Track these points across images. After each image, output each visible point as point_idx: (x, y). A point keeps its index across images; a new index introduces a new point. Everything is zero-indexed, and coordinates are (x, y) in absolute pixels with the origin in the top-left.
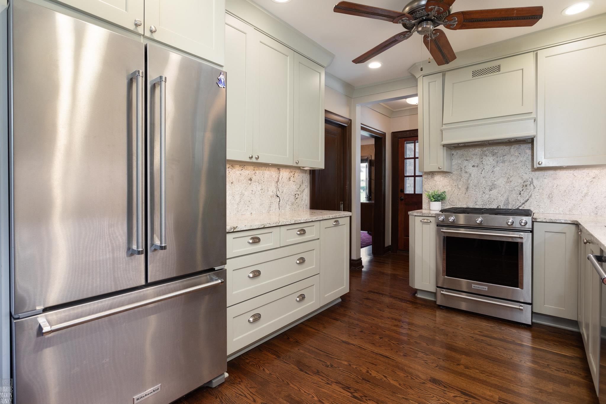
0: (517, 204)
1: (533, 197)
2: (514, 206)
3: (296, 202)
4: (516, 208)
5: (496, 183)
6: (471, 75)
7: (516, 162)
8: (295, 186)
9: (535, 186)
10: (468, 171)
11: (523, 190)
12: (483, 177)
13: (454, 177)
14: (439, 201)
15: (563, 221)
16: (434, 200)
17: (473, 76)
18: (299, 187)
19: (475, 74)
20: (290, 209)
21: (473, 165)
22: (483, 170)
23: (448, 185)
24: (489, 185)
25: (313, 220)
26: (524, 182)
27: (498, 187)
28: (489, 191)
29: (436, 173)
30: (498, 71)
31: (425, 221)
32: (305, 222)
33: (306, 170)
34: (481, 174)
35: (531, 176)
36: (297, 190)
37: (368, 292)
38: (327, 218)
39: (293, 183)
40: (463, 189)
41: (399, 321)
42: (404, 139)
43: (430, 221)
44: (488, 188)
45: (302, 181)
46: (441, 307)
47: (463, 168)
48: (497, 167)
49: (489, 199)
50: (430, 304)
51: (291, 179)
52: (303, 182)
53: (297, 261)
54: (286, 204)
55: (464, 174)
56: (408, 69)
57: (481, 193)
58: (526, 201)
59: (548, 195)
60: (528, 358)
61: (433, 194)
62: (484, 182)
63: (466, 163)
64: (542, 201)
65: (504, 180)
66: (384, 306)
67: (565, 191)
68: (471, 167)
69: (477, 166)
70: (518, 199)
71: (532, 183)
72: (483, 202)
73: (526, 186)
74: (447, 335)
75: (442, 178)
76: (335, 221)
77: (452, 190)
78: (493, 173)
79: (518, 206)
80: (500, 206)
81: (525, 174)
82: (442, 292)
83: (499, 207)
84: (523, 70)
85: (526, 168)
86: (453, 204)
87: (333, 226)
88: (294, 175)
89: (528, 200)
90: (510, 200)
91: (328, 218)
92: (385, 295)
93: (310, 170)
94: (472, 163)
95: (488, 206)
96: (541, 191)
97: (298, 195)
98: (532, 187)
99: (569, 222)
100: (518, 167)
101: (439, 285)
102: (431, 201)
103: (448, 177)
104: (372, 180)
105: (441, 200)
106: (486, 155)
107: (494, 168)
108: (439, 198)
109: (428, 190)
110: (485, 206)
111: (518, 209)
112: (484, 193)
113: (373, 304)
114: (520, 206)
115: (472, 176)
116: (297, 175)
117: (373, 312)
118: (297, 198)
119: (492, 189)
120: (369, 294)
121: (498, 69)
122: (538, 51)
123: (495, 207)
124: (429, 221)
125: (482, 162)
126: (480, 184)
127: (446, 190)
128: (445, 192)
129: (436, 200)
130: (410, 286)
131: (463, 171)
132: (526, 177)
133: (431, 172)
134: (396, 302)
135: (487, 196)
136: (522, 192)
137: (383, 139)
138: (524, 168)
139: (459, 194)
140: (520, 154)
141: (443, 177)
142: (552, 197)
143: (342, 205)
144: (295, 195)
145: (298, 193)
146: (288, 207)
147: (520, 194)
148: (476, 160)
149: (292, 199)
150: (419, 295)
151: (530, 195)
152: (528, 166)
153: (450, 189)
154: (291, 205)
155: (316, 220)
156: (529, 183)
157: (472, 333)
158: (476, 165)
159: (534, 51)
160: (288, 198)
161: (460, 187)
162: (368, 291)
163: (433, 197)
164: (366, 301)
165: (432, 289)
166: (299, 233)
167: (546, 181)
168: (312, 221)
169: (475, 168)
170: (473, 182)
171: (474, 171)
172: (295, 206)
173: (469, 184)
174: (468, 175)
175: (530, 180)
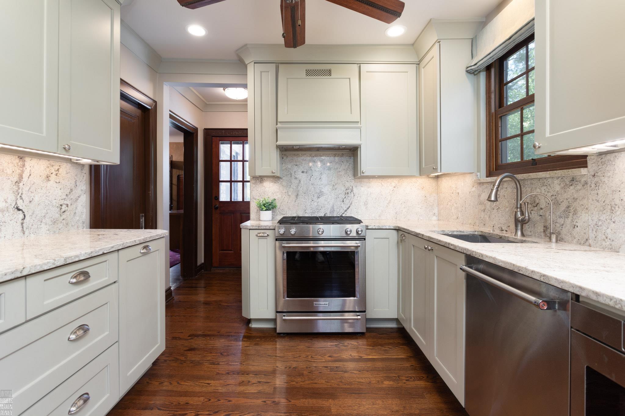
0: (341, 211)
1: (353, 204)
2: (339, 214)
3: (62, 218)
4: (340, 215)
5: (323, 190)
6: (305, 73)
7: (340, 170)
8: (59, 191)
9: (355, 194)
10: (297, 177)
11: (345, 197)
12: (312, 184)
13: (284, 183)
14: (270, 210)
15: (388, 227)
16: (265, 209)
17: (307, 75)
18: (68, 192)
19: (309, 73)
20: (48, 232)
21: (303, 171)
22: (312, 176)
23: (278, 192)
24: (317, 192)
25: (105, 252)
26: (347, 189)
27: (325, 194)
28: (317, 198)
29: (266, 179)
30: (329, 75)
31: (261, 235)
32: (88, 257)
33: (83, 165)
34: (310, 180)
35: (352, 184)
36: (65, 197)
37: (190, 338)
38: (130, 245)
39: (55, 185)
40: (293, 197)
41: (243, 374)
42: (218, 138)
43: (268, 235)
44: (316, 195)
45: (76, 182)
46: (282, 335)
47: (293, 174)
48: (324, 174)
49: (317, 207)
50: (269, 334)
51: (50, 178)
52: (78, 184)
53: (71, 337)
54: (40, 223)
55: (294, 181)
56: (237, 50)
57: (310, 200)
58: (348, 209)
59: (364, 202)
60: (382, 376)
61: (264, 202)
62: (313, 189)
63: (295, 168)
64: (360, 208)
65: (330, 188)
66: (215, 354)
67: (376, 198)
68: (300, 173)
69: (306, 173)
70: (341, 207)
71: (352, 191)
72: (311, 210)
73: (348, 193)
74: (303, 375)
75: (271, 184)
76: (145, 247)
77: (282, 197)
78: (320, 180)
79: (342, 213)
80: (327, 213)
81: (347, 182)
82: (284, 318)
83: (326, 215)
84: (350, 79)
85: (348, 176)
86: (283, 213)
87: (141, 255)
88: (57, 172)
89: (349, 207)
90: (335, 207)
91: (133, 244)
92: (213, 335)
93: (91, 166)
94: (301, 169)
95: (317, 214)
96: (359, 198)
97: (67, 207)
98: (352, 195)
99: (392, 228)
100: (341, 175)
101: (279, 310)
102: (262, 210)
103: (278, 183)
104: (173, 186)
105: (272, 209)
106: (315, 161)
107: (322, 175)
108: (269, 206)
109: (257, 198)
110: (313, 214)
111: (341, 216)
112: (313, 200)
113: (200, 356)
114: (343, 214)
115: (302, 182)
116: (65, 173)
117: (205, 371)
118: (64, 212)
119: (320, 197)
120: (192, 340)
121: (329, 73)
122: (361, 64)
123: (322, 215)
124: (266, 235)
125: (311, 168)
126: (308, 191)
127: (276, 198)
128: (275, 199)
129: (267, 208)
130: (243, 317)
131: (293, 177)
132: (348, 185)
133: (260, 176)
134: (230, 343)
135: (316, 204)
136: (345, 200)
137: (195, 135)
138: (346, 176)
139: (289, 201)
140: (343, 162)
141: (272, 182)
142: (367, 204)
143: (143, 218)
144: (61, 205)
145: (65, 202)
146: (44, 228)
147: (343, 201)
148: (306, 165)
149: (54, 213)
150: (254, 325)
151: (351, 202)
152: (349, 175)
153: (280, 196)
154: (51, 223)
155: (111, 250)
156: (349, 191)
157: (324, 361)
158: (305, 171)
159: (357, 64)
160: (45, 211)
161: (290, 194)
162: (189, 336)
163: (264, 205)
164: (191, 353)
165: (271, 314)
166: (74, 280)
167: (362, 189)
168: (104, 254)
169: (304, 174)
170: (302, 189)
171: (303, 177)
172: (60, 226)
173: (298, 191)
174: (297, 181)
175: (351, 188)
